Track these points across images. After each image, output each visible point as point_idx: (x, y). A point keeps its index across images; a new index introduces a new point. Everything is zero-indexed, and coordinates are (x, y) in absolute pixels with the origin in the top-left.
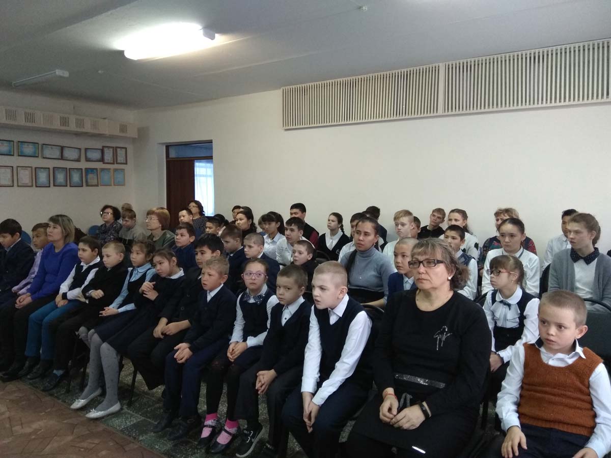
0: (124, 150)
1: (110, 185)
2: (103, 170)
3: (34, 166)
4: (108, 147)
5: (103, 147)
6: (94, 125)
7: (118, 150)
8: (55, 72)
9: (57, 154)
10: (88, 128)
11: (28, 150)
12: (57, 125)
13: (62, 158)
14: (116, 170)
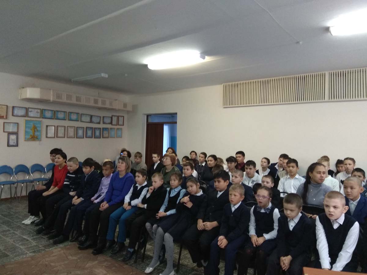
0: (123, 118)
1: (114, 138)
2: (111, 129)
3: (76, 126)
4: (115, 116)
5: (112, 116)
6: (111, 104)
7: (120, 117)
8: (101, 75)
9: (88, 119)
10: (107, 106)
11: (74, 117)
12: (92, 104)
13: (91, 122)
14: (118, 129)
